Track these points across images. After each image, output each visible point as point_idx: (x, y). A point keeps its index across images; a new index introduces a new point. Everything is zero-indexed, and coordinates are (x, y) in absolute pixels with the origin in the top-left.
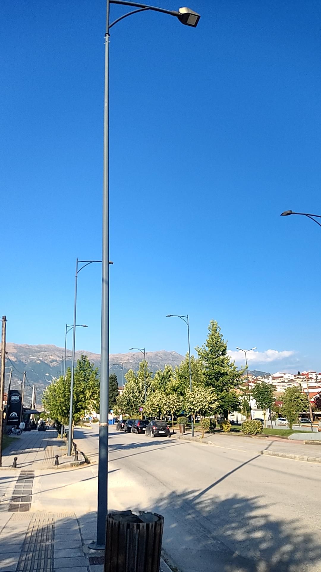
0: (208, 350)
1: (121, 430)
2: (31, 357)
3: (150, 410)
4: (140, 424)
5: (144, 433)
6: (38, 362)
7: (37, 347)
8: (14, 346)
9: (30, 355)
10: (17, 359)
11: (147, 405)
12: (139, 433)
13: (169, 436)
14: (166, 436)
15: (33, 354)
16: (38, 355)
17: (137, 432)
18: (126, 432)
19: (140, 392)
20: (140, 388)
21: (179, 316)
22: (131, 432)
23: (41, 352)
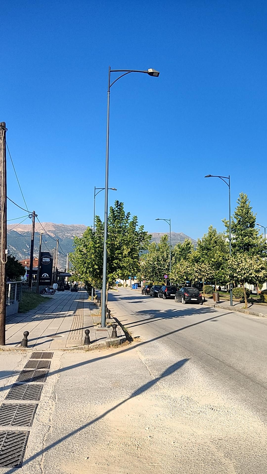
0: (236, 222)
1: (147, 294)
2: (66, 234)
3: (177, 277)
4: (167, 290)
5: (174, 299)
6: (72, 238)
7: (71, 227)
8: (53, 225)
9: (66, 233)
10: (55, 235)
11: (174, 273)
12: (166, 299)
13: (201, 303)
14: (198, 304)
15: (68, 232)
16: (72, 233)
17: (165, 298)
18: (151, 296)
19: (165, 260)
20: (165, 256)
21: (219, 177)
22: (157, 297)
23: (74, 230)
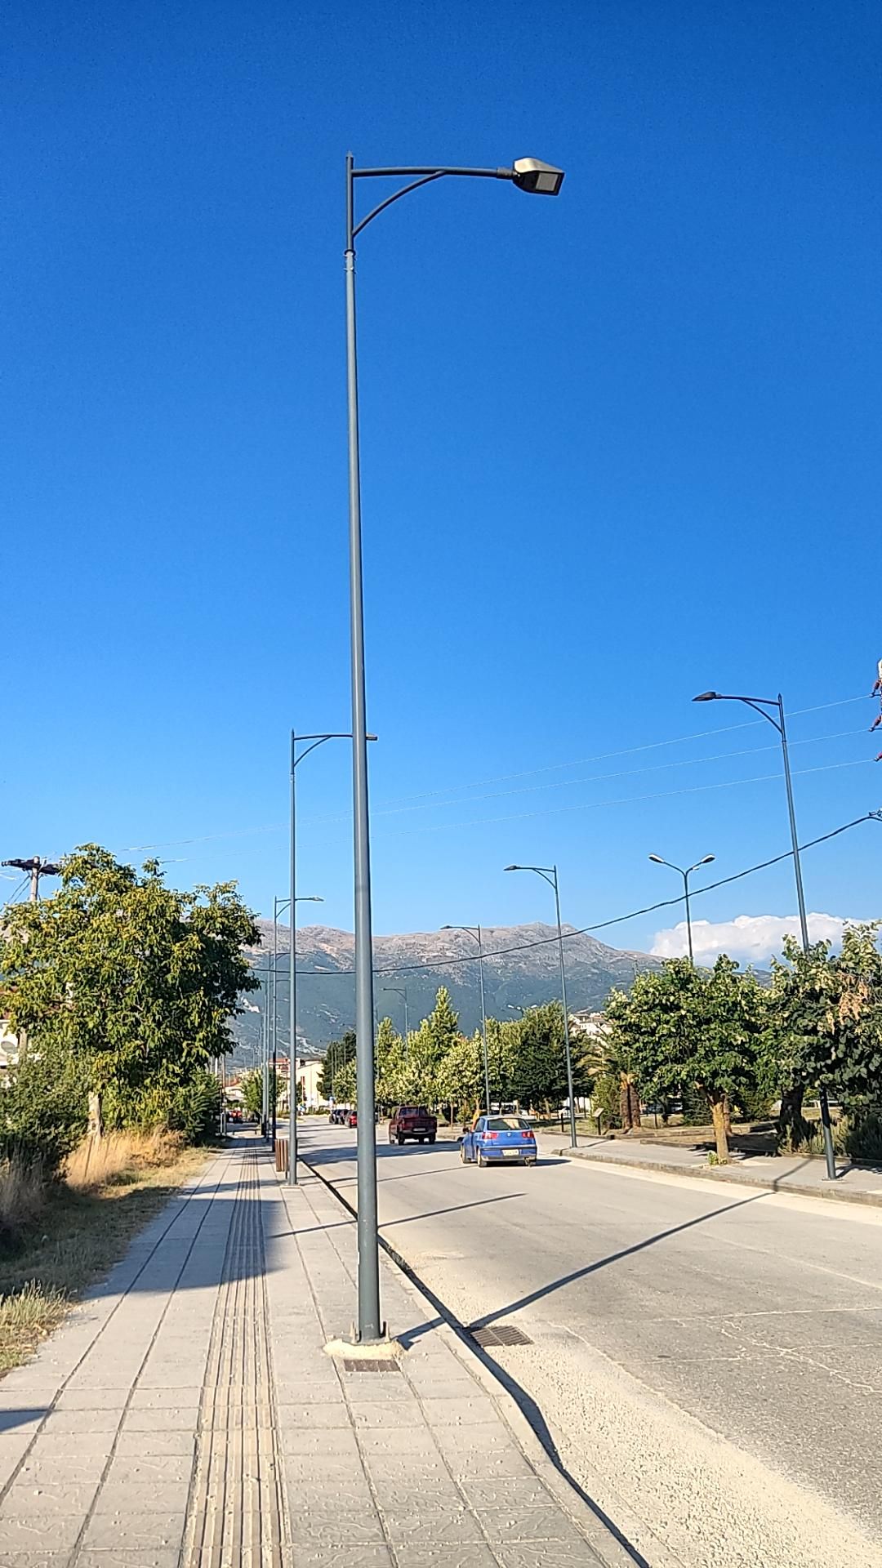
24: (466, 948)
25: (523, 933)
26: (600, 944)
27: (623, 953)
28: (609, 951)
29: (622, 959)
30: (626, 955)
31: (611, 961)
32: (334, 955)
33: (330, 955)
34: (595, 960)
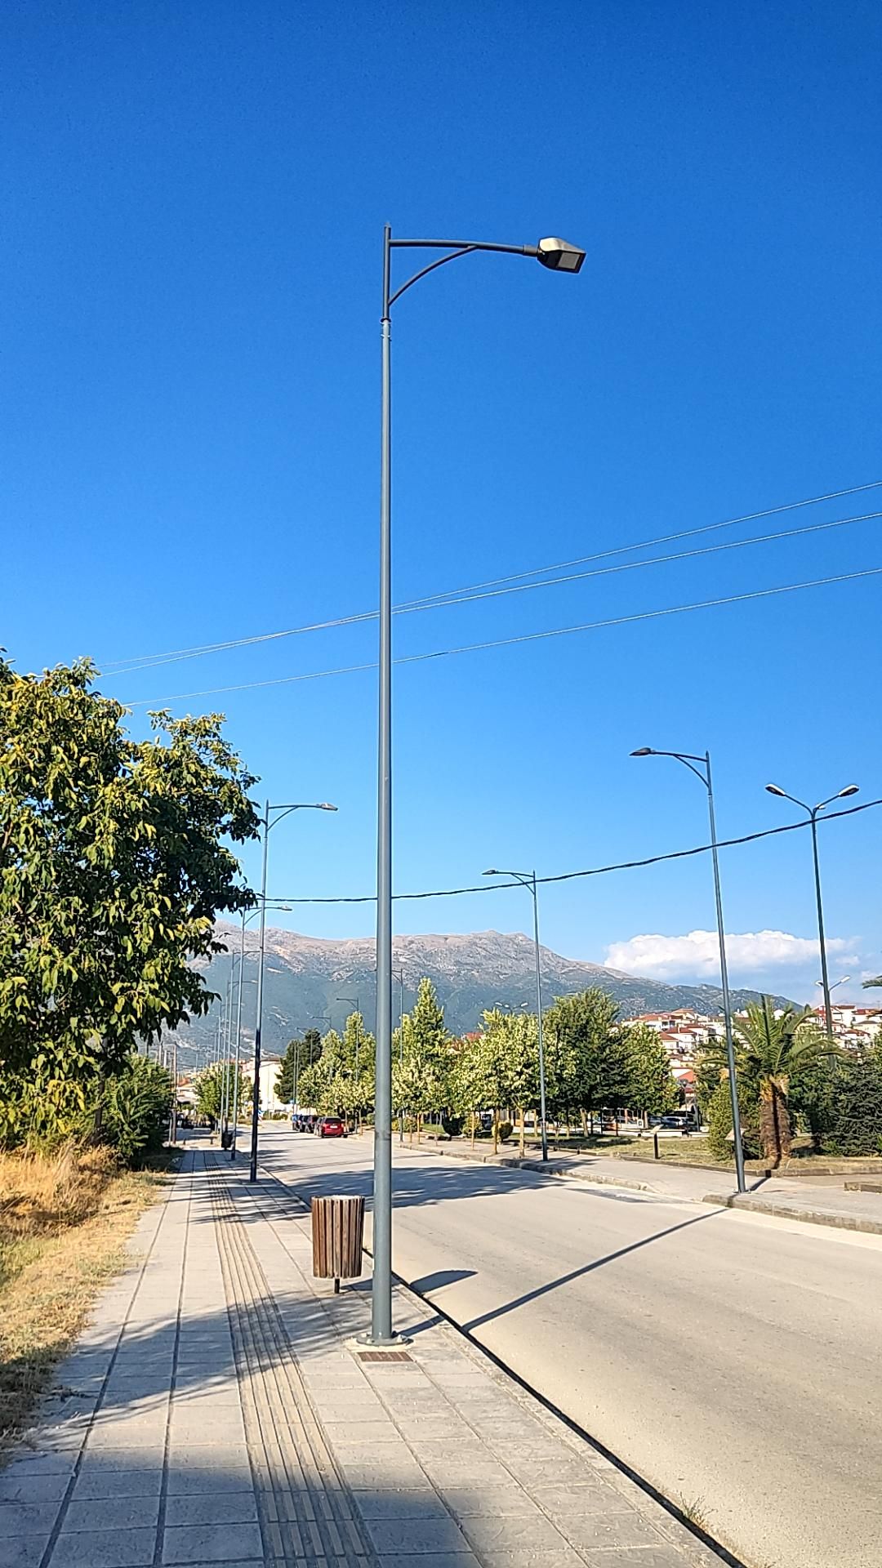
24: (420, 954)
25: (477, 941)
26: (552, 954)
27: (575, 964)
28: (561, 961)
29: (572, 970)
30: (578, 966)
31: (563, 972)
32: (287, 958)
33: (283, 958)
34: (547, 970)
